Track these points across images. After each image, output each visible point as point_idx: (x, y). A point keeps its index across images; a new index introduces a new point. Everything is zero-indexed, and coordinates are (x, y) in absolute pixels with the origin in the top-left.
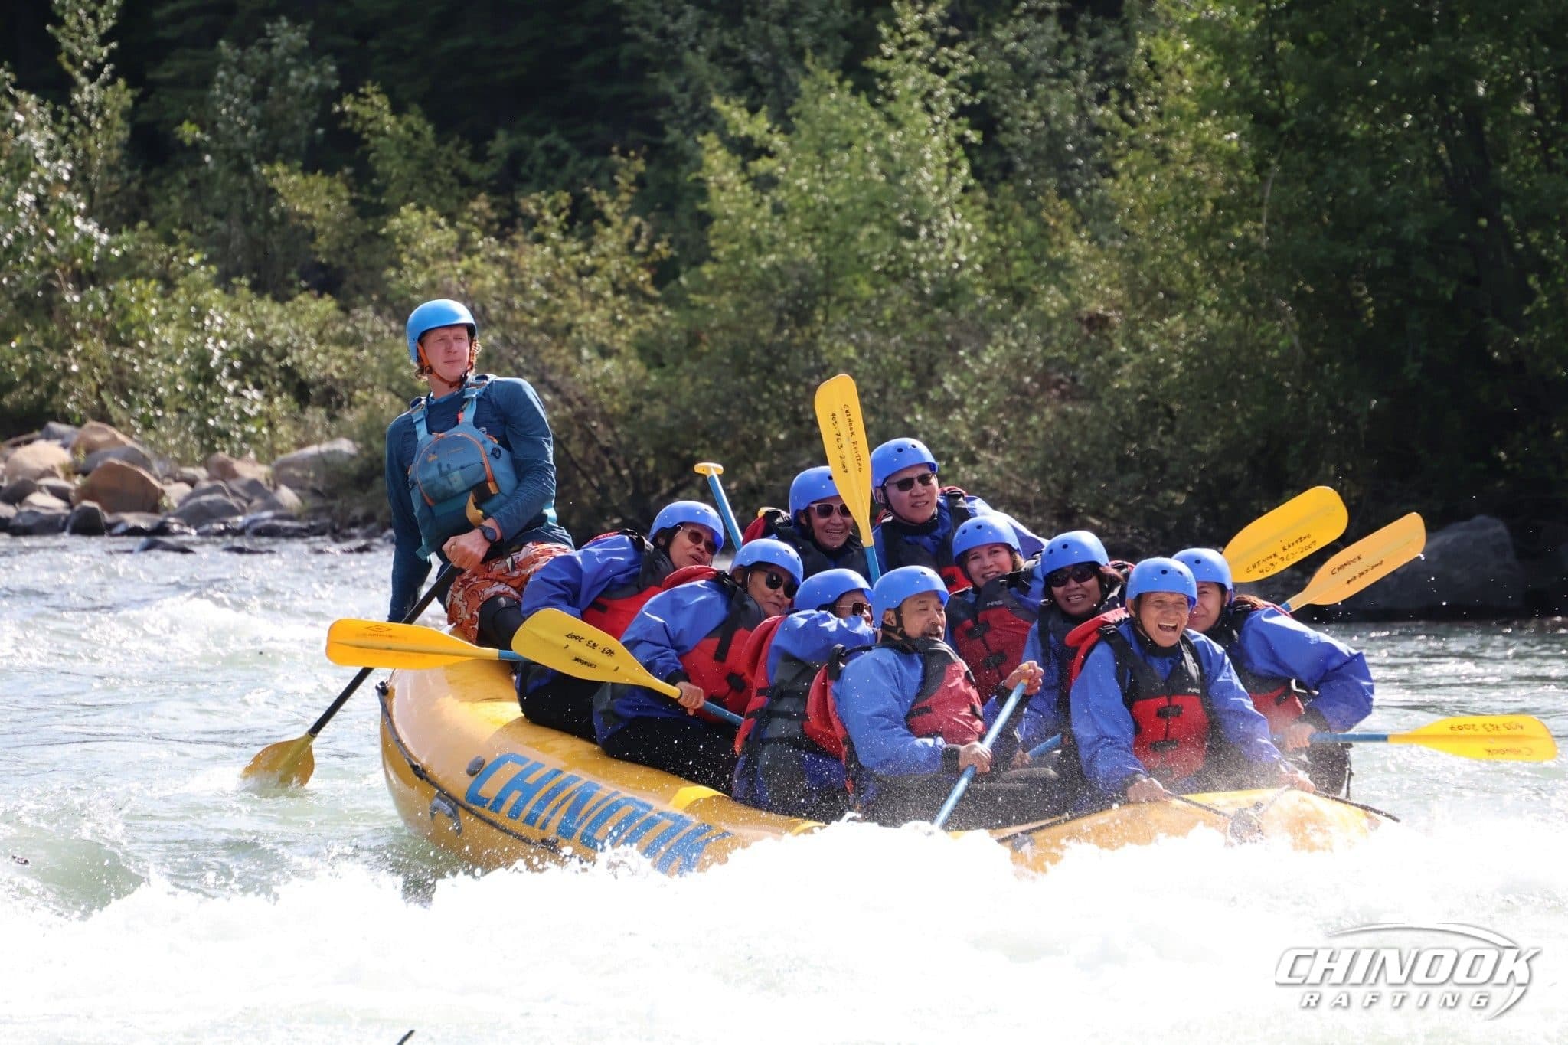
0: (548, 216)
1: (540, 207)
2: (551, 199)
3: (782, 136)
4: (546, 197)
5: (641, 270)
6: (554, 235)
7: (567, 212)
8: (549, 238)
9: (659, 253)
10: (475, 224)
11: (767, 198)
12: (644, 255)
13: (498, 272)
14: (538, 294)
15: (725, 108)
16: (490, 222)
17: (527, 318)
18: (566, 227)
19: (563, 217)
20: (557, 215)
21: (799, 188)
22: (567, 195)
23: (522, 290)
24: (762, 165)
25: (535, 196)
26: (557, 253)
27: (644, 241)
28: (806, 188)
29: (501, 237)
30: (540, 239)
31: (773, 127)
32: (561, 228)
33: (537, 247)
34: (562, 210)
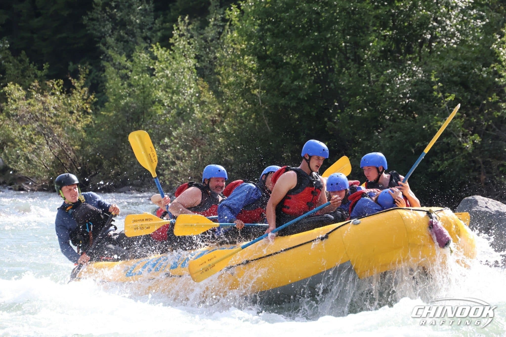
0: (56, 87)
1: (53, 85)
2: (56, 82)
3: (130, 63)
4: (55, 81)
5: (85, 104)
6: (57, 93)
7: (62, 86)
8: (56, 94)
9: (91, 99)
10: (34, 90)
11: (125, 82)
12: (86, 100)
13: (40, 104)
14: (53, 111)
15: (113, 54)
16: (39, 89)
17: (50, 119)
18: (62, 91)
19: (60, 87)
20: (59, 87)
21: (135, 79)
22: (62, 81)
23: (48, 110)
24: (124, 71)
25: (52, 81)
26: (59, 99)
27: (86, 95)
28: (137, 79)
29: (42, 94)
30: (53, 94)
31: (127, 60)
32: (60, 91)
33: (53, 97)
34: (60, 85)
